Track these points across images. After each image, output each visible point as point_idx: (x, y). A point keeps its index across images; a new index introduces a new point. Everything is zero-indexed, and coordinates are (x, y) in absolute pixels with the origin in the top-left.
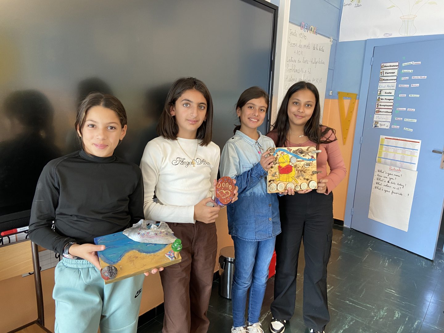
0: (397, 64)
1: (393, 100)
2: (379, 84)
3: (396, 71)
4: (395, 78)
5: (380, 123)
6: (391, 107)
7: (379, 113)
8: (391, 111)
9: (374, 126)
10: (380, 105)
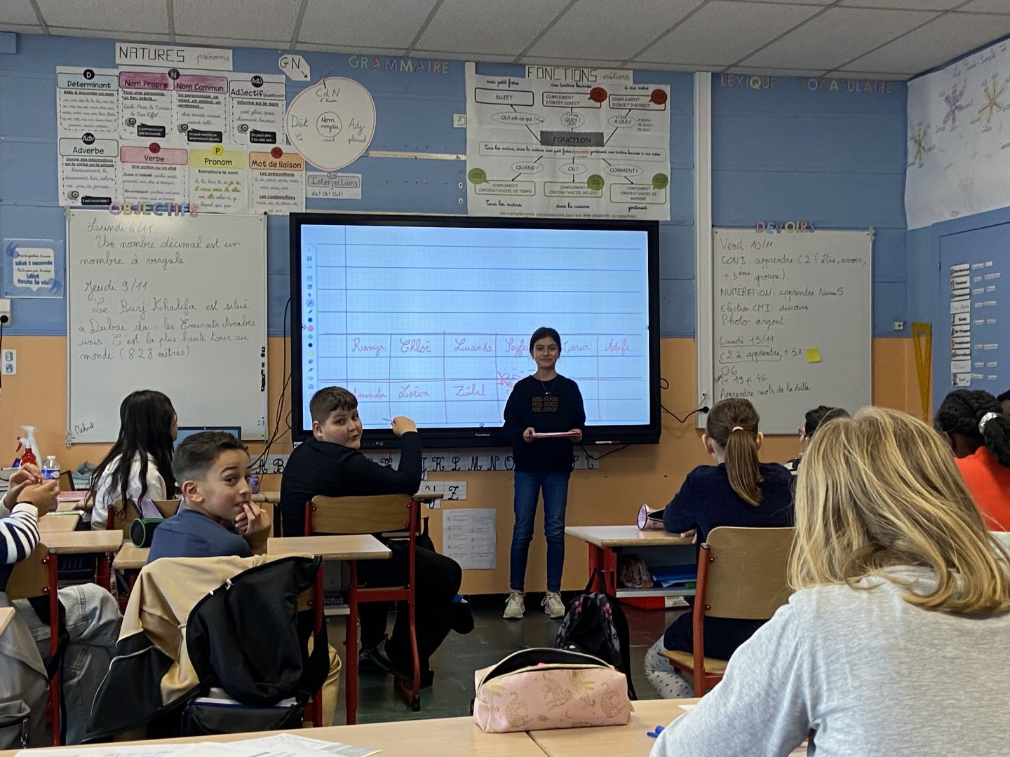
0: (967, 266)
1: (969, 331)
2: (952, 304)
3: (967, 279)
4: (967, 291)
5: (959, 376)
6: (968, 345)
7: (957, 358)
8: (968, 352)
9: (952, 383)
10: (956, 343)
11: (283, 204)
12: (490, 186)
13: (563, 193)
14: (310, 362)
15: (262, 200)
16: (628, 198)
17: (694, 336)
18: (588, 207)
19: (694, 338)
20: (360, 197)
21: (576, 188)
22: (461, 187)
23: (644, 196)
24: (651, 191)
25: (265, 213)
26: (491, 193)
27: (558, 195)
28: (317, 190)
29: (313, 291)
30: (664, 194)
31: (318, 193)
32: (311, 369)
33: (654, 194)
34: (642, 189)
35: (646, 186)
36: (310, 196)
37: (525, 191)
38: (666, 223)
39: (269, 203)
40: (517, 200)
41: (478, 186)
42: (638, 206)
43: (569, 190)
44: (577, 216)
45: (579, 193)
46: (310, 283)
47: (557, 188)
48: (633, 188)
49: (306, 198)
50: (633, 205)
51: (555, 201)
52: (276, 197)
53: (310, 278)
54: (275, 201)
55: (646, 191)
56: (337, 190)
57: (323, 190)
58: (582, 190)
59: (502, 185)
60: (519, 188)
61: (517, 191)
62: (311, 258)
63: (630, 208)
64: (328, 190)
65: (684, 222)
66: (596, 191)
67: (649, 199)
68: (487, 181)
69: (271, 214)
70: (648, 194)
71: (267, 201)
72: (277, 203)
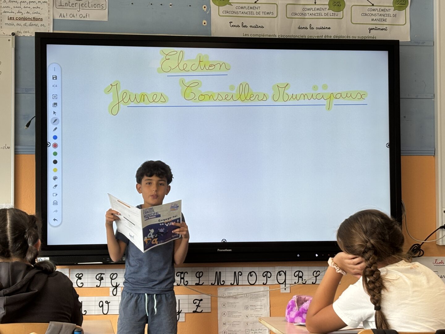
11: (31, 25)
12: (233, 8)
13: (305, 15)
14: (55, 178)
15: (10, 22)
16: (368, 19)
17: (434, 154)
18: (329, 28)
19: (434, 156)
20: (106, 19)
21: (318, 9)
22: (205, 9)
23: (385, 18)
24: (392, 12)
25: (13, 34)
26: (235, 15)
27: (299, 17)
28: (63, 12)
29: (57, 109)
30: (404, 16)
31: (65, 15)
32: (56, 186)
33: (395, 16)
34: (382, 10)
35: (387, 8)
36: (57, 17)
37: (268, 13)
38: (407, 44)
39: (18, 24)
40: (259, 22)
41: (222, 8)
42: (379, 27)
43: (311, 12)
44: (318, 37)
45: (320, 14)
46: (55, 101)
47: (299, 10)
48: (374, 10)
49: (53, 19)
50: (374, 27)
51: (296, 23)
52: (25, 19)
53: (55, 97)
54: (23, 22)
55: (387, 13)
56: (83, 12)
57: (70, 12)
58: (323, 12)
59: (245, 7)
60: (261, 10)
61: (259, 13)
62: (56, 77)
63: (370, 29)
64: (75, 12)
65: (424, 43)
66: (336, 13)
67: (389, 20)
68: (230, 4)
69: (20, 35)
70: (389, 15)
71: (15, 22)
72: (25, 25)
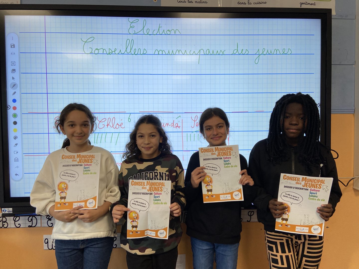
14: (15, 138)
17: (354, 112)
18: (265, 3)
19: (354, 114)
29: (16, 75)
32: (16, 144)
42: (308, 2)
46: (14, 67)
50: (304, 2)
53: (13, 63)
62: (14, 46)
63: (301, 4)
65: (347, 16)
